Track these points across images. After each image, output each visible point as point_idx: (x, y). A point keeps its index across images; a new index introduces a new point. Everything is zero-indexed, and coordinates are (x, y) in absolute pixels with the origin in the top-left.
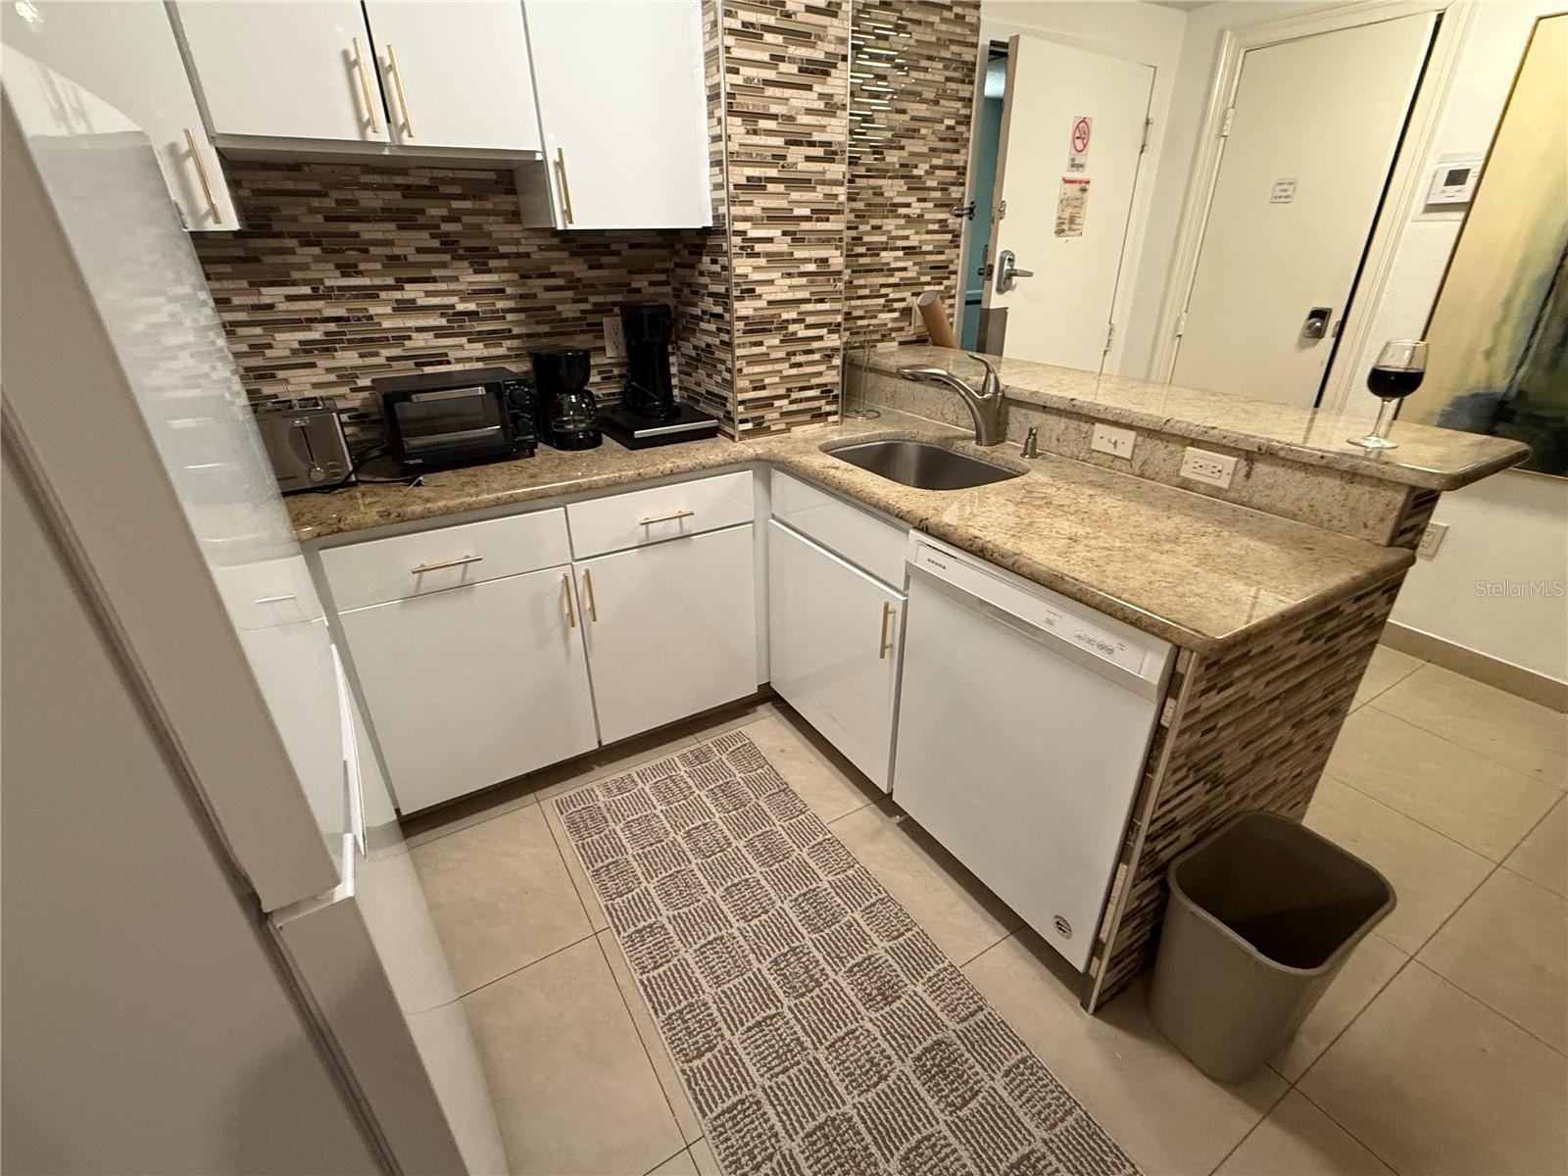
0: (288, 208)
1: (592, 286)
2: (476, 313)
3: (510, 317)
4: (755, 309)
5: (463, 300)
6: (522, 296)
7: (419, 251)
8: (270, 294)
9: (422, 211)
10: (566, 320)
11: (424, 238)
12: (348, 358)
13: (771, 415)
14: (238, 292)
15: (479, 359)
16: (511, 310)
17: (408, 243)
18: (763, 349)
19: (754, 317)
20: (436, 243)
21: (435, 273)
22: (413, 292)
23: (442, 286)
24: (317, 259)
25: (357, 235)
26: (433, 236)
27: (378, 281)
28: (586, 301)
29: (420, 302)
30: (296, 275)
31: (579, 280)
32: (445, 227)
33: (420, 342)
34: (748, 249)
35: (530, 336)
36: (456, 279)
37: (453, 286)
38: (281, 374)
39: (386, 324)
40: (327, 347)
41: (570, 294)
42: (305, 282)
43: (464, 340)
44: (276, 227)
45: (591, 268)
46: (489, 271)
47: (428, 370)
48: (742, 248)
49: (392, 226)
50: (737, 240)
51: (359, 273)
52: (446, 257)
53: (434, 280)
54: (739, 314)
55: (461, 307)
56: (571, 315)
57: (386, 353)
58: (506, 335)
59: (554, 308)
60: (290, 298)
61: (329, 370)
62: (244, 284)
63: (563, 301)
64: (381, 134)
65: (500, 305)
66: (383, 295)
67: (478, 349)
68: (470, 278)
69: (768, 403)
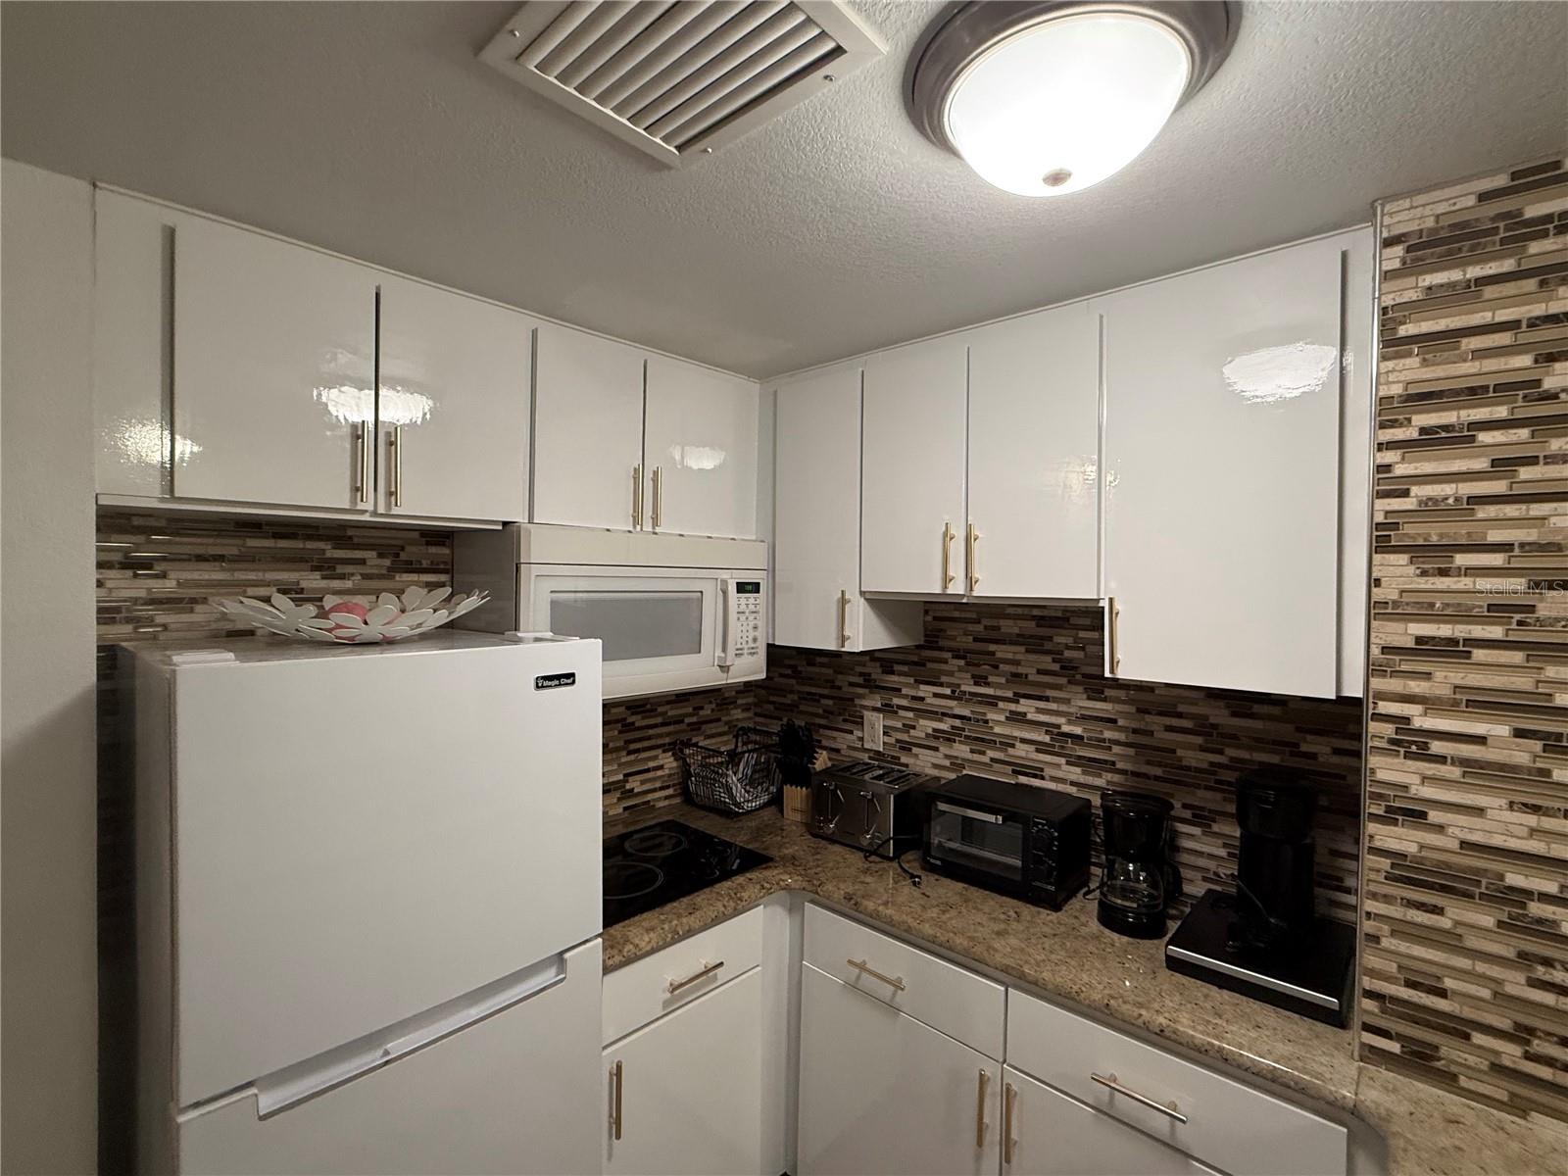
0: (953, 630)
1: (1234, 737)
2: (1081, 738)
3: (1116, 749)
4: (1422, 847)
5: (1070, 722)
6: (1135, 731)
7: (1039, 672)
8: (925, 690)
9: (1050, 639)
10: (1188, 768)
11: (1045, 660)
12: (962, 750)
13: (1451, 1051)
14: (907, 685)
15: (1073, 783)
16: (1117, 743)
17: (1032, 664)
18: (1445, 923)
19: (1420, 860)
20: (1056, 667)
21: (1049, 693)
22: (1026, 706)
23: (1054, 706)
24: (960, 669)
25: (993, 654)
26: (1054, 661)
27: (999, 693)
28: (1221, 752)
29: (1029, 716)
30: (944, 679)
31: (1214, 726)
32: (1067, 654)
33: (1022, 751)
34: (1412, 744)
35: (1135, 774)
36: (1067, 701)
37: (1063, 708)
38: (915, 750)
39: (997, 730)
40: (949, 737)
41: (1199, 740)
42: (949, 685)
43: (1063, 761)
44: (941, 643)
45: (1234, 714)
46: (1105, 700)
47: (1023, 779)
48: (1392, 741)
49: (1022, 649)
50: (1388, 730)
51: (987, 684)
52: (1063, 681)
53: (1047, 699)
54: (1377, 844)
55: (1066, 729)
56: (1194, 764)
57: (991, 754)
58: (1109, 766)
59: (1174, 751)
60: (936, 695)
61: (947, 756)
62: (912, 680)
63: (1189, 747)
64: (957, 588)
65: (1108, 734)
66: (1001, 704)
67: (1075, 773)
68: (1082, 703)
69: (1460, 1029)
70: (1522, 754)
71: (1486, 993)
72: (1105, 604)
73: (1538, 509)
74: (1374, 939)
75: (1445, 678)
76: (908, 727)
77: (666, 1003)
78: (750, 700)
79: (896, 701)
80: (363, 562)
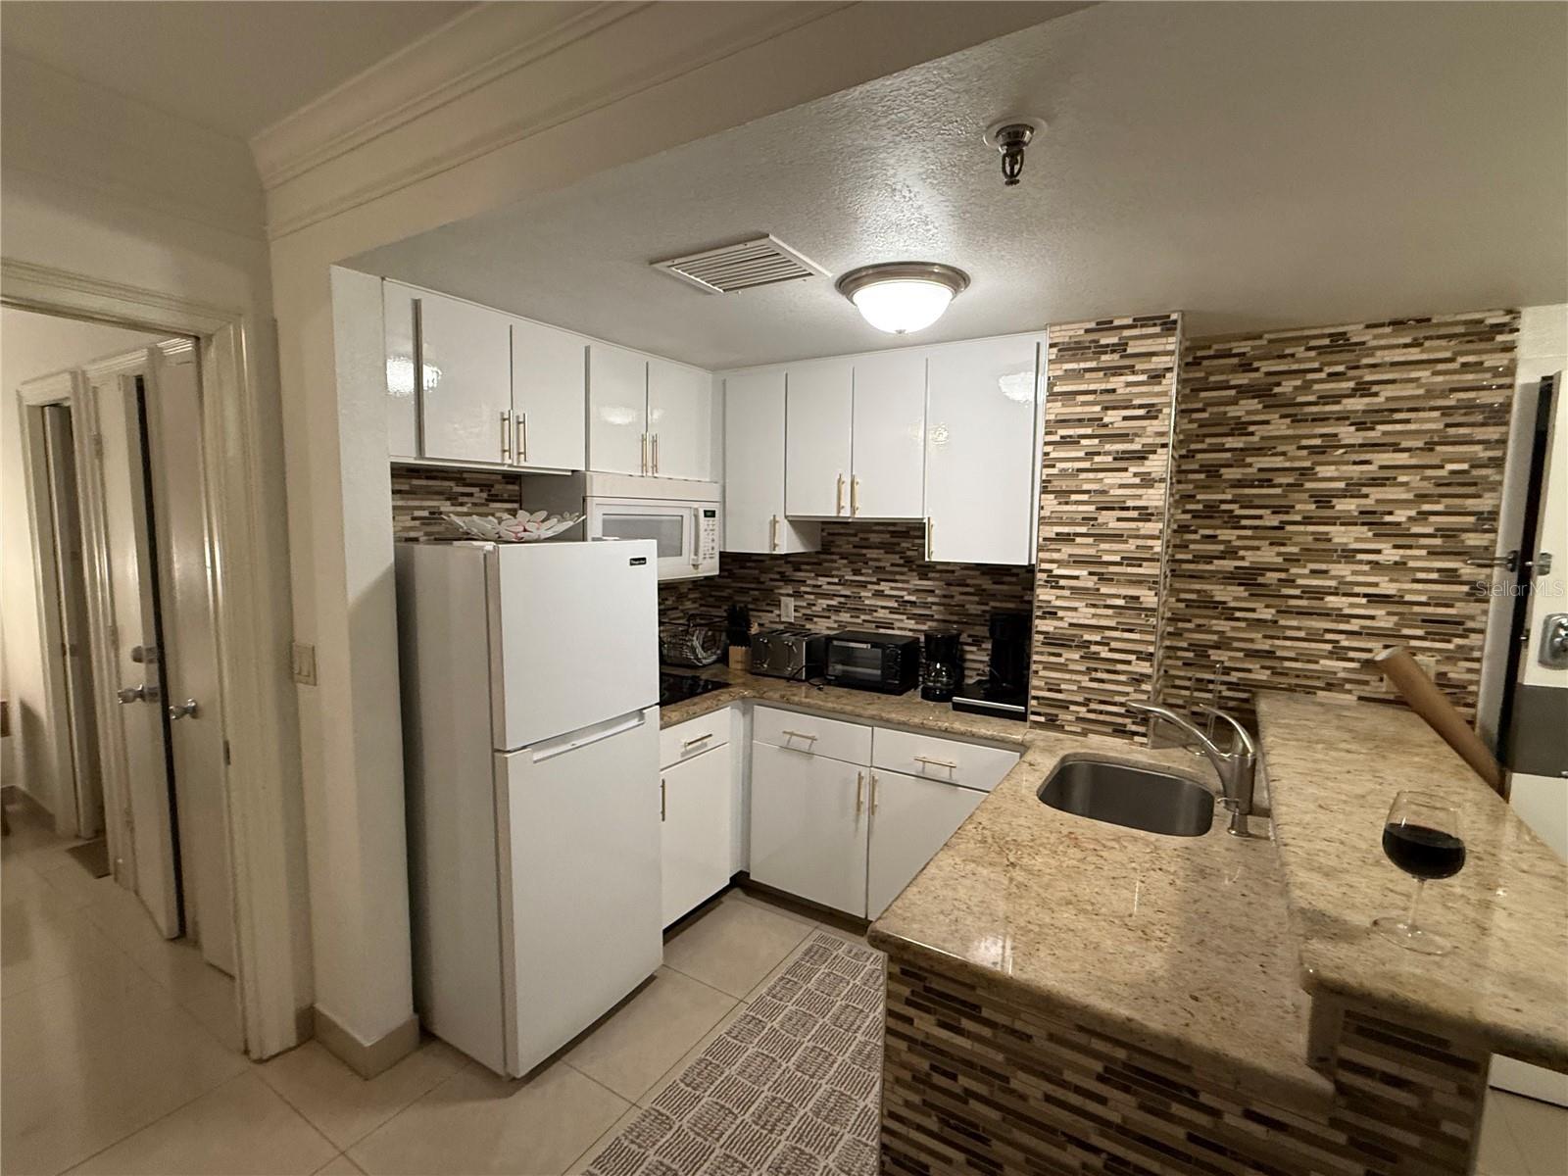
0: (840, 541)
1: (994, 595)
2: (915, 602)
3: (934, 608)
4: (1055, 628)
5: (909, 594)
6: (945, 596)
7: (892, 565)
8: (822, 581)
9: (899, 544)
10: (971, 615)
11: (896, 558)
12: (845, 617)
13: (1063, 716)
14: (809, 578)
15: (910, 630)
16: (933, 603)
17: (888, 560)
18: (1062, 660)
19: (1054, 634)
20: (902, 562)
21: (898, 577)
22: (885, 587)
23: (900, 585)
24: (845, 566)
25: (865, 555)
26: (901, 558)
27: (868, 579)
28: (987, 604)
29: (886, 592)
30: (834, 573)
31: (984, 590)
32: (909, 553)
33: (882, 614)
34: (1053, 582)
35: (944, 621)
36: (907, 582)
37: (905, 586)
38: (815, 619)
39: (867, 602)
40: (837, 610)
41: (976, 598)
42: (837, 576)
43: (904, 617)
44: (833, 550)
45: (994, 583)
46: (929, 579)
47: (882, 631)
48: (1046, 581)
49: (882, 551)
50: (1044, 576)
51: (862, 574)
52: (906, 569)
53: (896, 581)
54: (1039, 629)
55: (907, 598)
56: (975, 612)
57: (863, 617)
58: (930, 617)
59: (964, 606)
60: (829, 583)
61: (836, 622)
62: (813, 575)
63: (971, 602)
64: (846, 513)
65: (930, 599)
66: (870, 586)
67: (911, 624)
68: (917, 582)
69: (1064, 705)
70: (1090, 583)
71: (1075, 688)
72: (926, 521)
73: (1101, 475)
74: (1036, 672)
75: (1067, 550)
76: (810, 605)
77: (683, 755)
78: (697, 595)
79: (803, 589)
80: (471, 495)
